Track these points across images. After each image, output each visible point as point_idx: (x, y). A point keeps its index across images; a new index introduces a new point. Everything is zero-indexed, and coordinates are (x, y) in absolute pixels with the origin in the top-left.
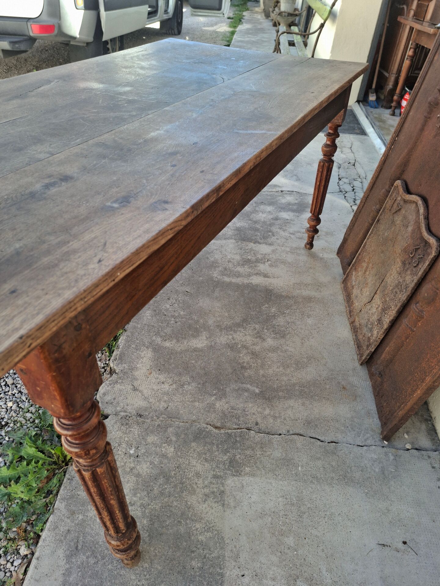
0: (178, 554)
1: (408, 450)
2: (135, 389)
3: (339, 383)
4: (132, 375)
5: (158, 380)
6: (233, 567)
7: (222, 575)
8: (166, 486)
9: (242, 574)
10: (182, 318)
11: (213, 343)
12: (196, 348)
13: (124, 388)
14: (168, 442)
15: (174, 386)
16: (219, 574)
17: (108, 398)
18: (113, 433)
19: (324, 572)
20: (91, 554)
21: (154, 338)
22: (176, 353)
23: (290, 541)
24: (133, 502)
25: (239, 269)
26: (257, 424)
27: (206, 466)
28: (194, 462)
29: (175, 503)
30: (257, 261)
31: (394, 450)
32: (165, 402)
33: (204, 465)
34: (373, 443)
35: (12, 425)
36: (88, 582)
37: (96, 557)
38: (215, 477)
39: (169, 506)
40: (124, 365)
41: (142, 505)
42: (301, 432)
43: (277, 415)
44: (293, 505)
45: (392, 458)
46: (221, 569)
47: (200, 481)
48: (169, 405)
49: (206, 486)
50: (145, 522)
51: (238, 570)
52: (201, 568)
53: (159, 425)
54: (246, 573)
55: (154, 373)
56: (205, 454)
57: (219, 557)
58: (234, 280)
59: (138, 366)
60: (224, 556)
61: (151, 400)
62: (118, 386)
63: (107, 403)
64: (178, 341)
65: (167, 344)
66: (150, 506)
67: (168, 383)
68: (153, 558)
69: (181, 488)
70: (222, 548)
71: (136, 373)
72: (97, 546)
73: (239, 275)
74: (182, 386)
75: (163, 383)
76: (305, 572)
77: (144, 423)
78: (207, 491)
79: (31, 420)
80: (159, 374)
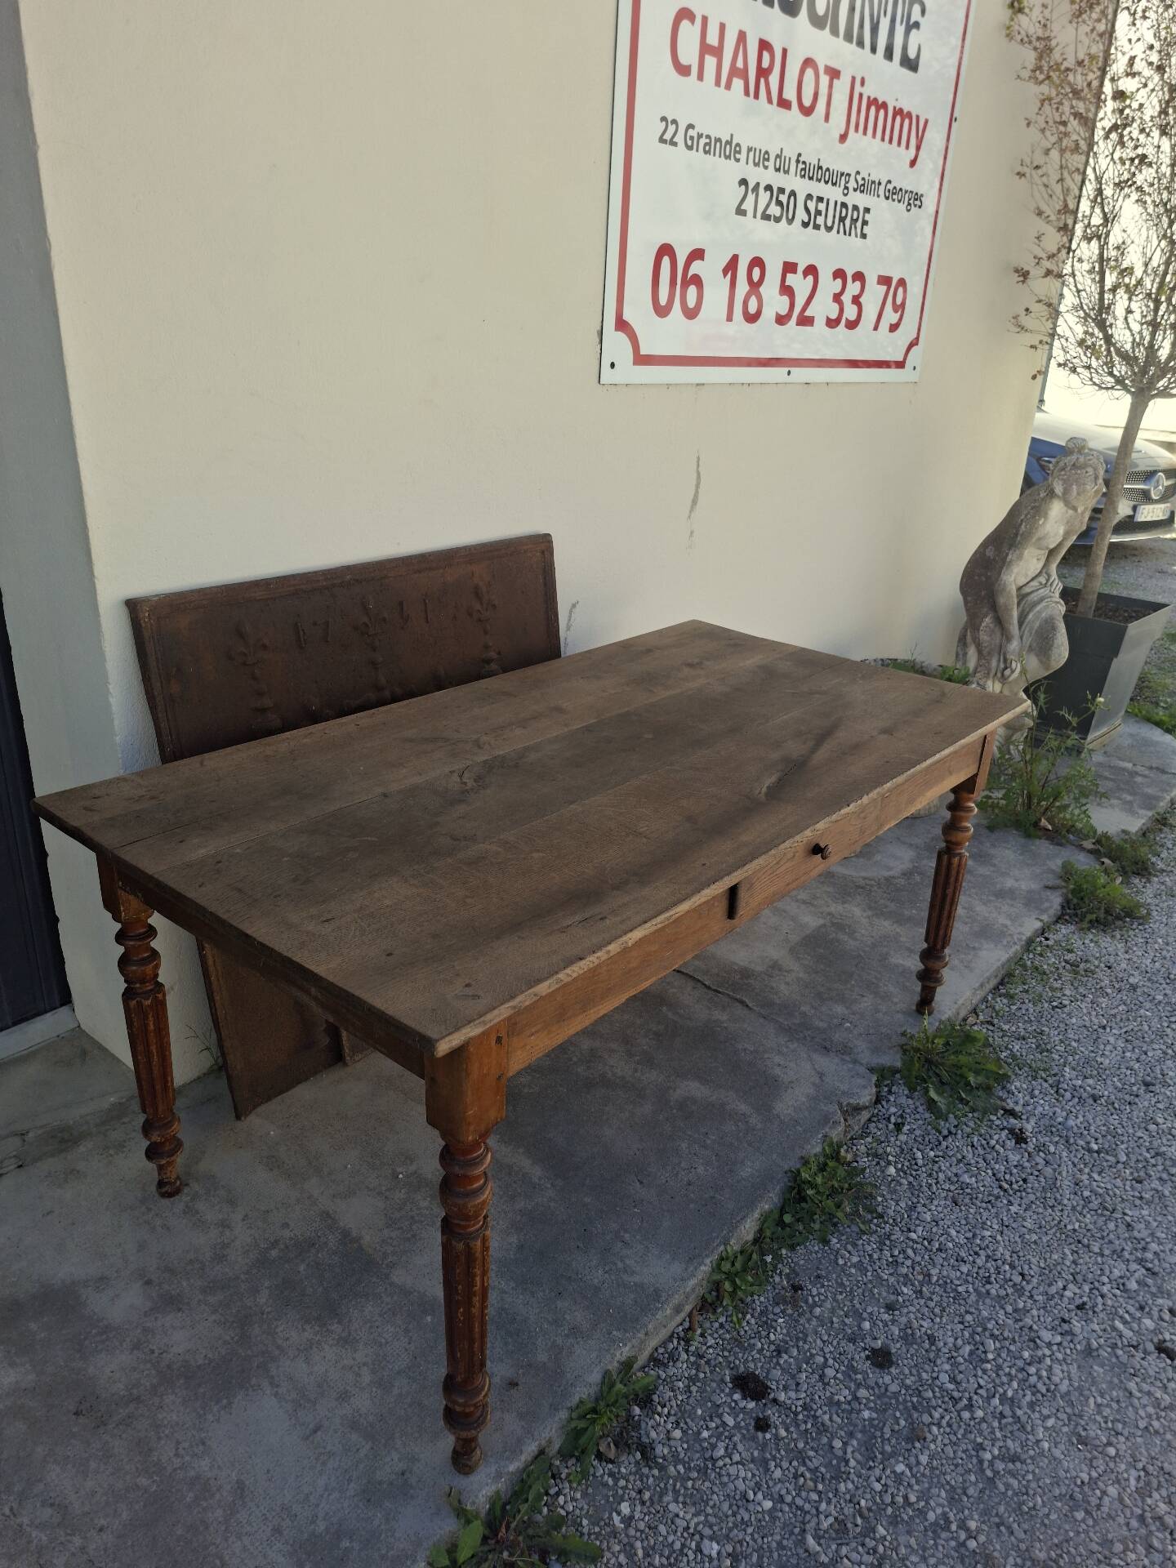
2: (821, 1075)
4: (818, 1092)
5: (783, 1072)
8: (823, 991)
9: (787, 934)
10: (690, 1136)
11: (672, 1076)
12: (702, 1084)
13: (836, 1083)
14: (804, 1014)
15: (766, 1056)
17: (861, 1082)
18: (865, 1046)
21: (759, 1126)
22: (736, 1091)
28: (786, 992)
29: (820, 980)
32: (787, 1048)
33: (777, 986)
38: (771, 976)
40: (826, 1108)
47: (787, 980)
48: (785, 1043)
53: (807, 1030)
55: (785, 1082)
56: (769, 991)
59: (804, 1099)
61: (805, 1056)
62: (844, 1087)
64: (722, 1106)
65: (743, 1107)
67: (772, 1062)
71: (811, 1091)
75: (779, 1065)
77: (825, 1040)
80: (779, 1077)
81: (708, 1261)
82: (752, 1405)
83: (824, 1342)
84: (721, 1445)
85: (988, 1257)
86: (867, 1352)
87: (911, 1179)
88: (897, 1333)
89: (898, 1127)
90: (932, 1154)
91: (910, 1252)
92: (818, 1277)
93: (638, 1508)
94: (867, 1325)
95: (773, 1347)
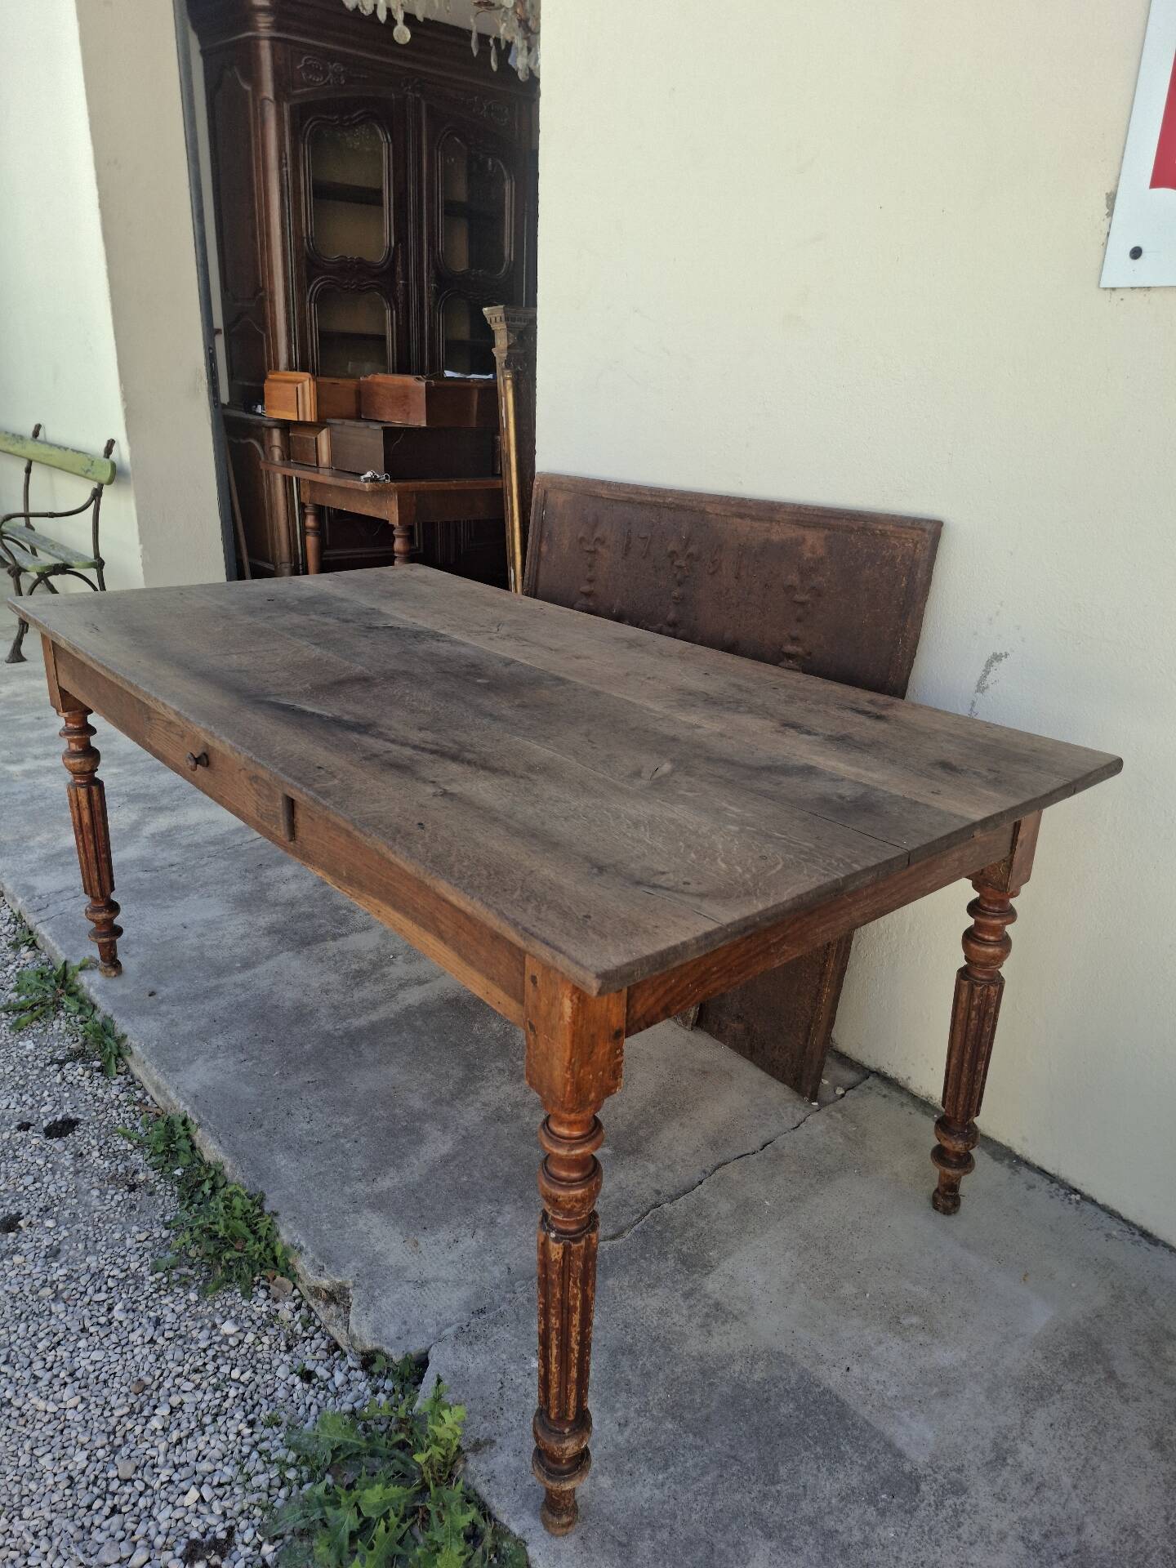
0: (755, 1419)
1: (843, 1096)
2: (422, 1284)
3: (692, 1070)
4: (387, 1269)
5: (443, 1244)
6: (828, 1372)
7: (827, 1391)
8: (641, 1362)
9: (844, 1368)
10: (358, 1128)
11: (464, 1133)
12: (442, 1157)
13: (397, 1296)
15: (480, 1232)
16: (823, 1393)
17: (391, 1330)
18: (471, 1365)
19: (914, 1289)
20: (653, 1531)
21: (348, 1190)
22: (420, 1185)
23: (848, 1289)
24: (622, 1421)
25: (358, 995)
26: (658, 1192)
27: (660, 1293)
28: (639, 1303)
29: (679, 1370)
30: (376, 965)
31: (832, 1105)
32: (495, 1263)
33: (655, 1295)
34: (804, 1115)
35: (243, 1524)
36: (692, 1562)
37: (662, 1526)
38: (687, 1296)
39: (674, 1380)
41: (638, 1412)
42: (720, 1160)
43: (668, 1162)
44: (806, 1249)
45: (839, 1116)
46: (818, 1386)
47: (676, 1318)
48: (507, 1264)
49: (690, 1316)
50: (670, 1426)
51: (836, 1369)
52: (798, 1408)
54: (848, 1363)
55: (422, 1241)
56: (641, 1280)
57: (802, 1377)
58: (374, 1017)
59: (378, 1248)
60: (805, 1370)
61: (470, 1278)
62: (385, 1303)
63: (399, 1338)
64: (399, 1167)
65: (385, 1183)
66: (651, 1403)
67: (465, 1236)
68: (733, 1453)
69: (662, 1346)
70: (793, 1364)
71: (391, 1261)
72: (646, 1514)
73: (374, 1005)
74: (493, 1222)
75: (456, 1241)
76: (897, 1306)
77: (501, 1314)
78: (697, 1320)
79: (277, 1482)
80: (433, 1235)
81: (187, 1108)
82: (45, 1124)
83: (61, 1188)
84: (30, 1101)
85: (36, 1378)
86: (24, 1214)
87: (203, 1345)
88: (24, 1246)
89: (307, 1376)
90: (232, 1393)
91: (102, 1296)
92: (133, 1207)
93: (25, 1053)
94: (50, 1223)
95: (85, 1152)
